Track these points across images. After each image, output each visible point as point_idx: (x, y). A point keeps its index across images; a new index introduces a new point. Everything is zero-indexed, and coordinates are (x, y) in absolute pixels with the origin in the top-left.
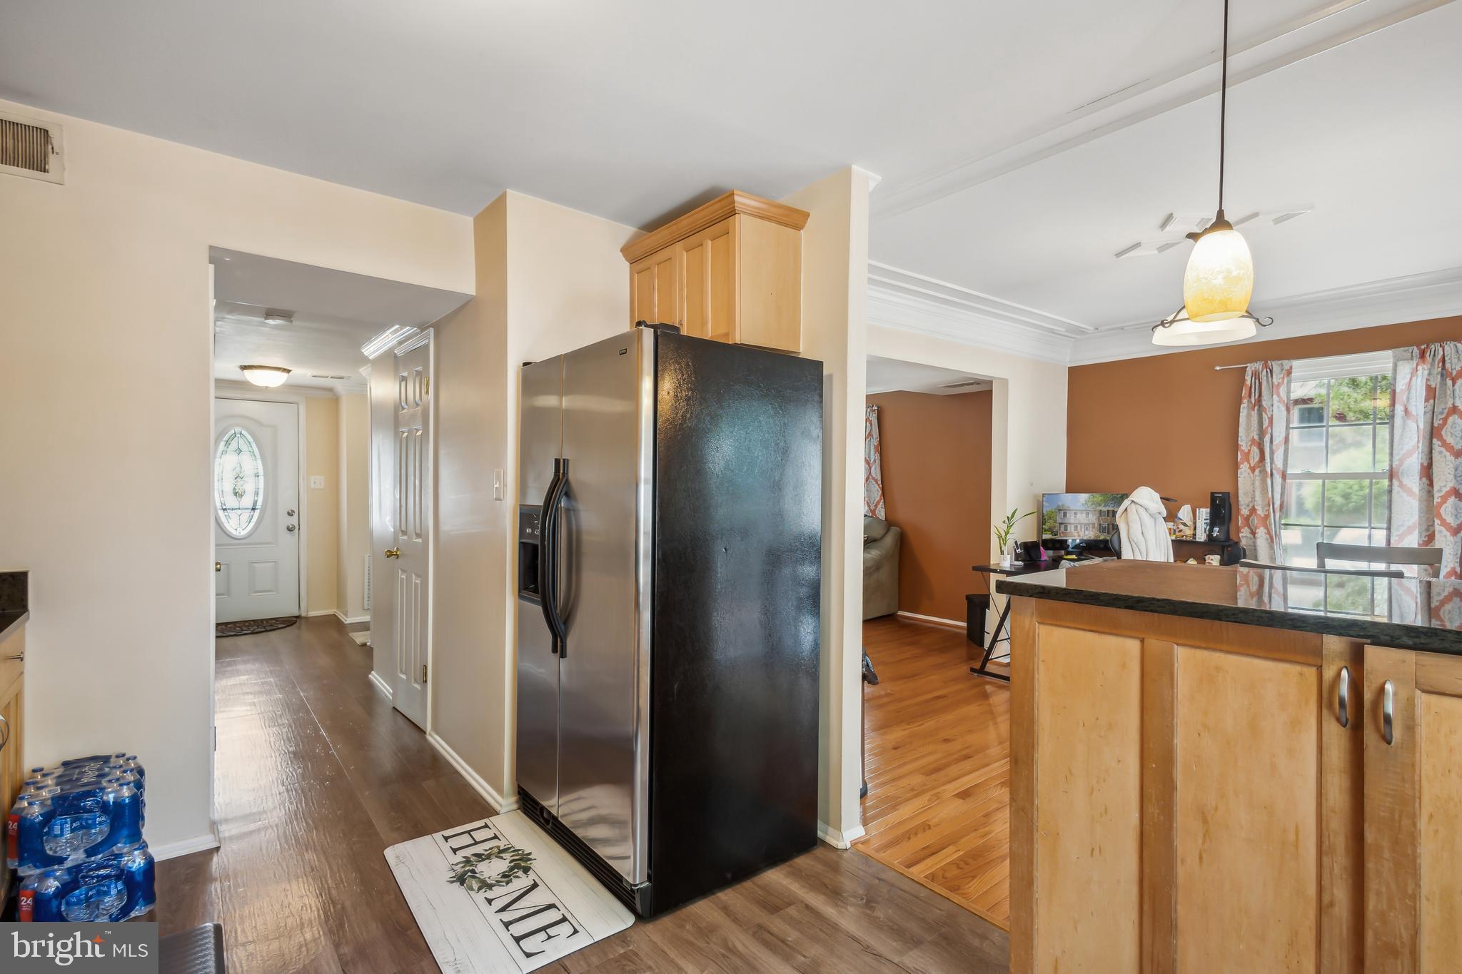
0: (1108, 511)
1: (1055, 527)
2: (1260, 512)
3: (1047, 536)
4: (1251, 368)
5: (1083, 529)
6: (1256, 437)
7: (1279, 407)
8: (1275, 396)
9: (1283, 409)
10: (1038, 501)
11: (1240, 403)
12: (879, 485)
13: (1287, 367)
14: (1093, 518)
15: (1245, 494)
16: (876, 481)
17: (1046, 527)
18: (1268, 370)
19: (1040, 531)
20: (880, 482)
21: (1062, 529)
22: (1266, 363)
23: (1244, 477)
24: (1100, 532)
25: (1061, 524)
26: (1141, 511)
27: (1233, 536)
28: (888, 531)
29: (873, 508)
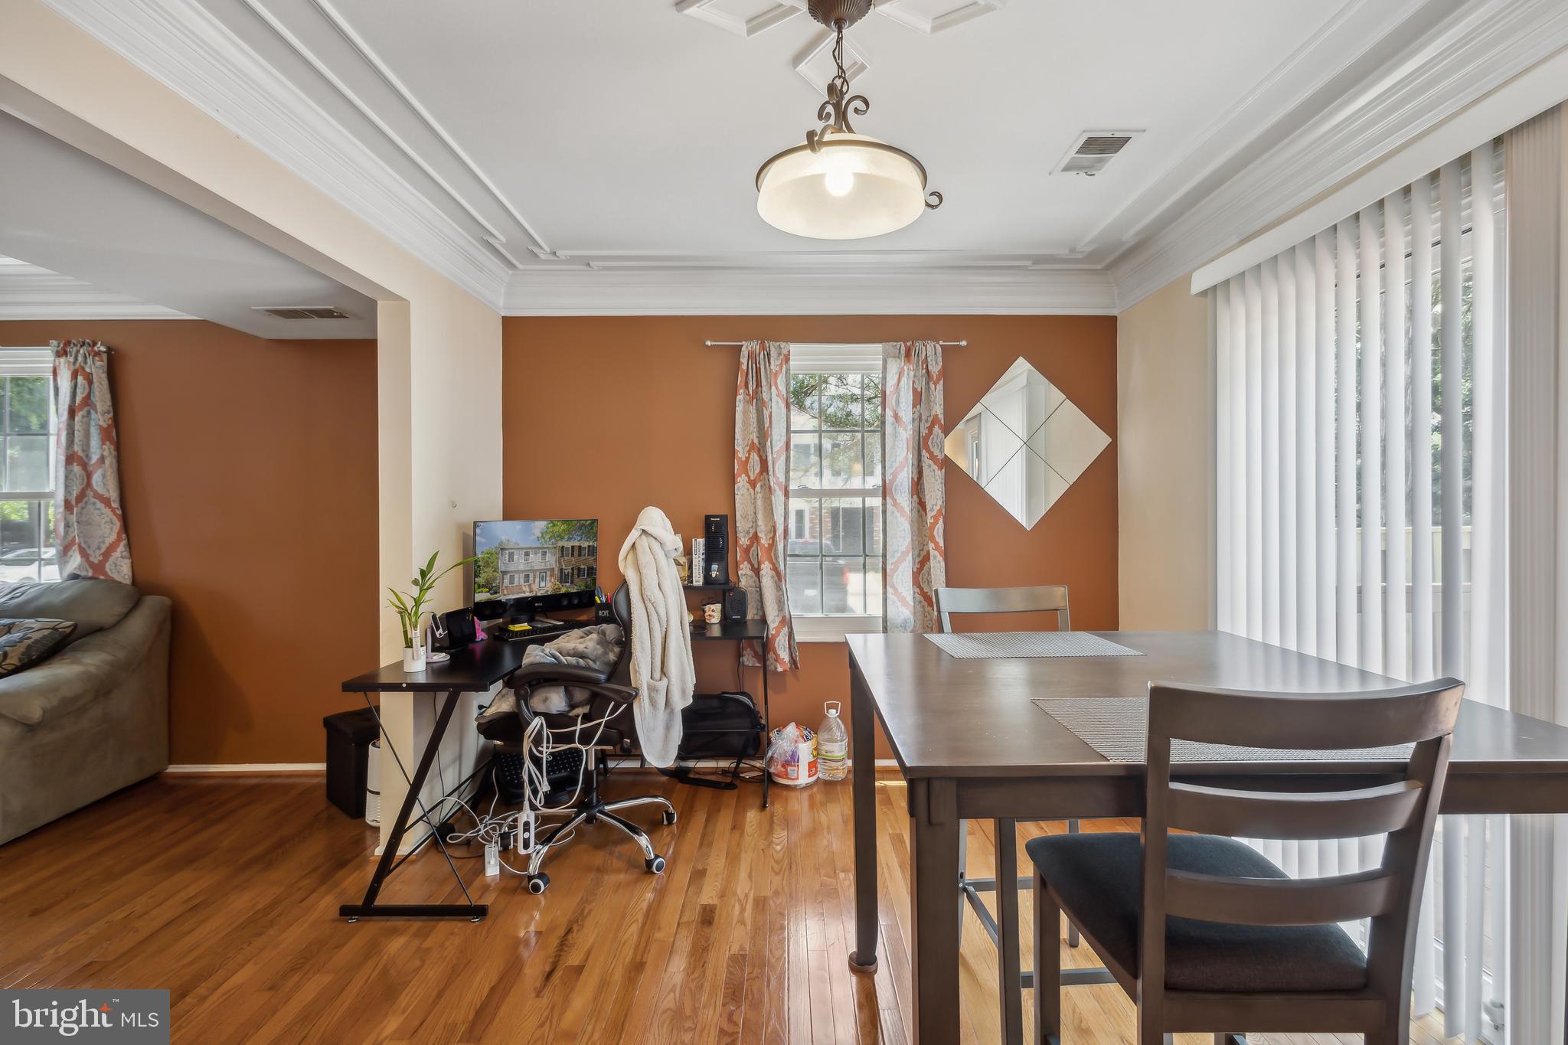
0: (573, 547)
1: (495, 579)
2: (764, 541)
3: (481, 596)
4: (747, 347)
5: (537, 580)
6: (756, 441)
7: (778, 403)
8: (773, 388)
9: (783, 406)
10: (465, 537)
11: (735, 394)
12: (113, 510)
13: (785, 352)
14: (551, 560)
15: (744, 517)
16: (107, 502)
17: (480, 580)
18: (766, 353)
19: (469, 588)
20: (115, 505)
21: (507, 581)
22: (763, 343)
23: (742, 495)
24: (561, 582)
25: (504, 573)
26: (656, 546)
27: (732, 577)
28: (136, 605)
29: (96, 558)
